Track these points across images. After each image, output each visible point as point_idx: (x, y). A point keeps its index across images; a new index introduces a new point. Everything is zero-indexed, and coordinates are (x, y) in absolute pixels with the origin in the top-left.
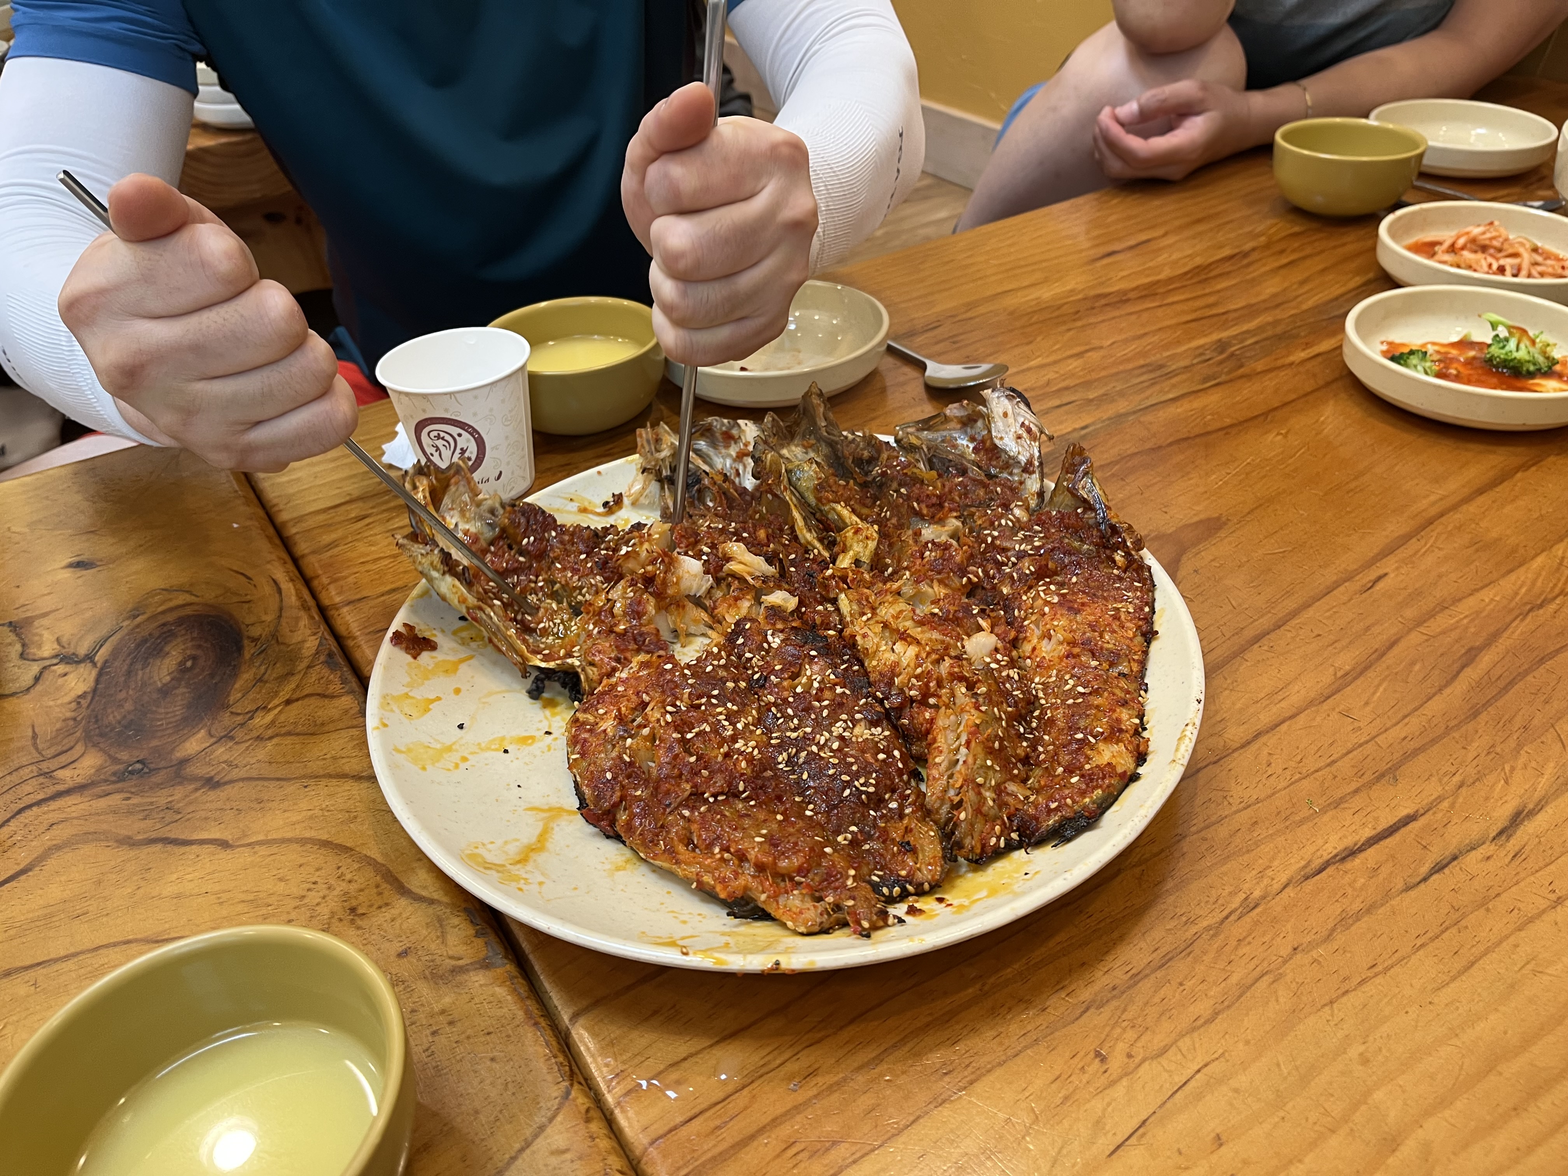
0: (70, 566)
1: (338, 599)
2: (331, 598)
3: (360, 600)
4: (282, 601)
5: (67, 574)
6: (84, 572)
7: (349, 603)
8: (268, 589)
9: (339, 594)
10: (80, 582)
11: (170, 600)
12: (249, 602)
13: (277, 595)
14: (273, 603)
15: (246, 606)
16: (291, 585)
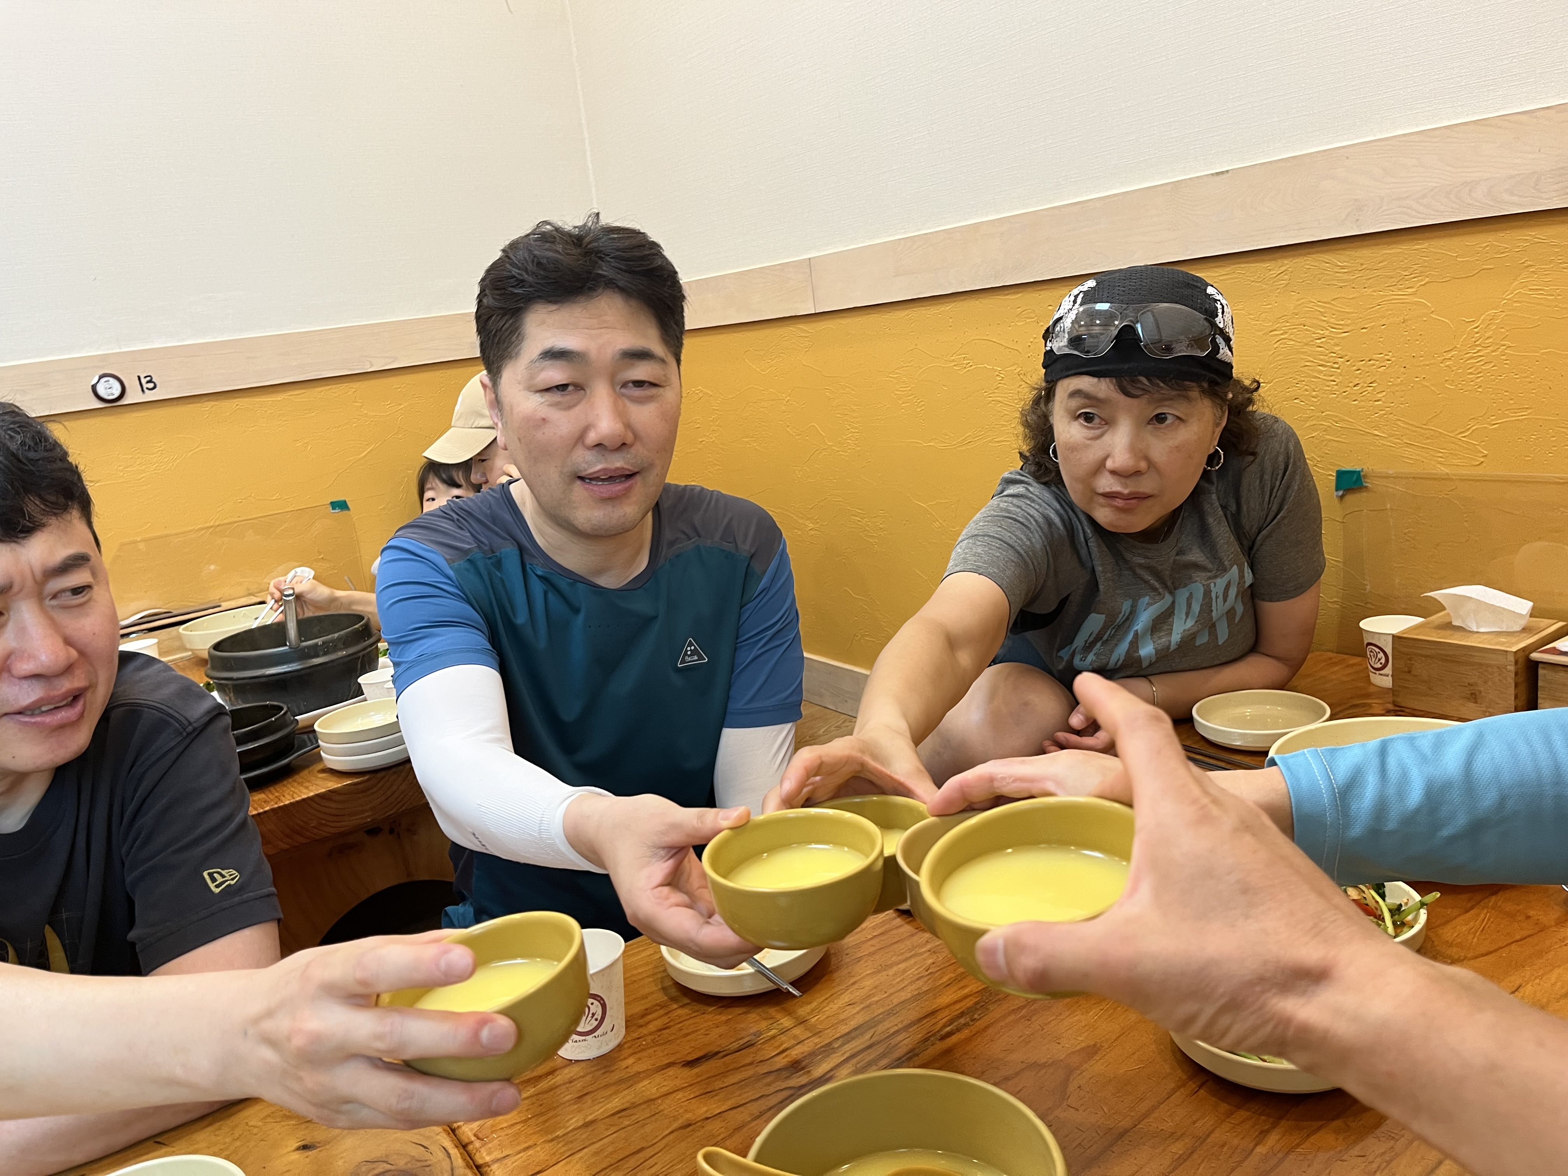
0: (298, 1149)
1: (488, 1159)
2: (483, 1158)
3: (504, 1157)
4: (452, 1163)
5: (296, 1156)
6: (310, 1153)
7: (498, 1160)
8: (441, 1155)
9: (489, 1154)
10: (307, 1160)
11: (374, 1169)
12: (428, 1166)
13: (448, 1159)
14: (446, 1165)
15: (427, 1169)
16: (456, 1150)
